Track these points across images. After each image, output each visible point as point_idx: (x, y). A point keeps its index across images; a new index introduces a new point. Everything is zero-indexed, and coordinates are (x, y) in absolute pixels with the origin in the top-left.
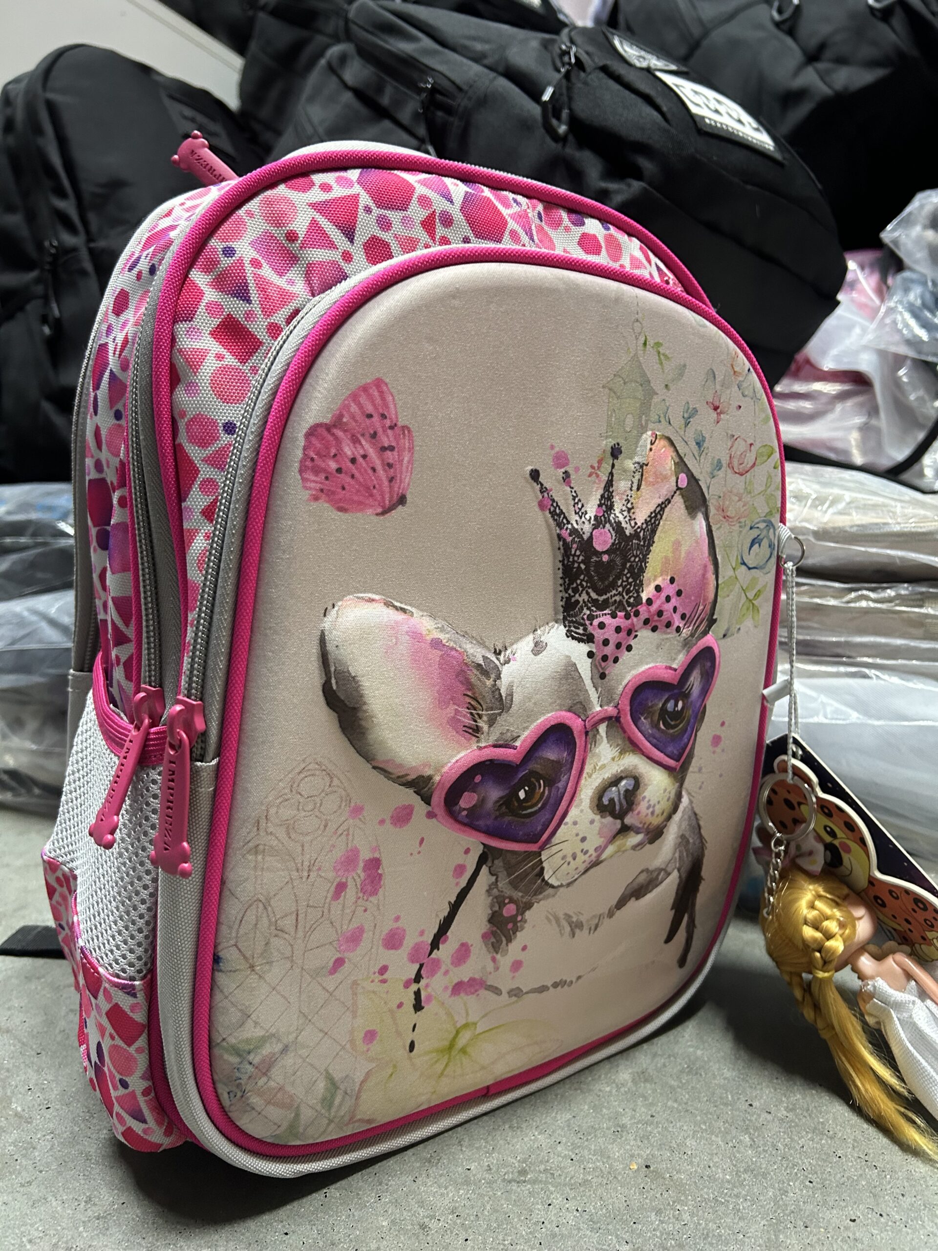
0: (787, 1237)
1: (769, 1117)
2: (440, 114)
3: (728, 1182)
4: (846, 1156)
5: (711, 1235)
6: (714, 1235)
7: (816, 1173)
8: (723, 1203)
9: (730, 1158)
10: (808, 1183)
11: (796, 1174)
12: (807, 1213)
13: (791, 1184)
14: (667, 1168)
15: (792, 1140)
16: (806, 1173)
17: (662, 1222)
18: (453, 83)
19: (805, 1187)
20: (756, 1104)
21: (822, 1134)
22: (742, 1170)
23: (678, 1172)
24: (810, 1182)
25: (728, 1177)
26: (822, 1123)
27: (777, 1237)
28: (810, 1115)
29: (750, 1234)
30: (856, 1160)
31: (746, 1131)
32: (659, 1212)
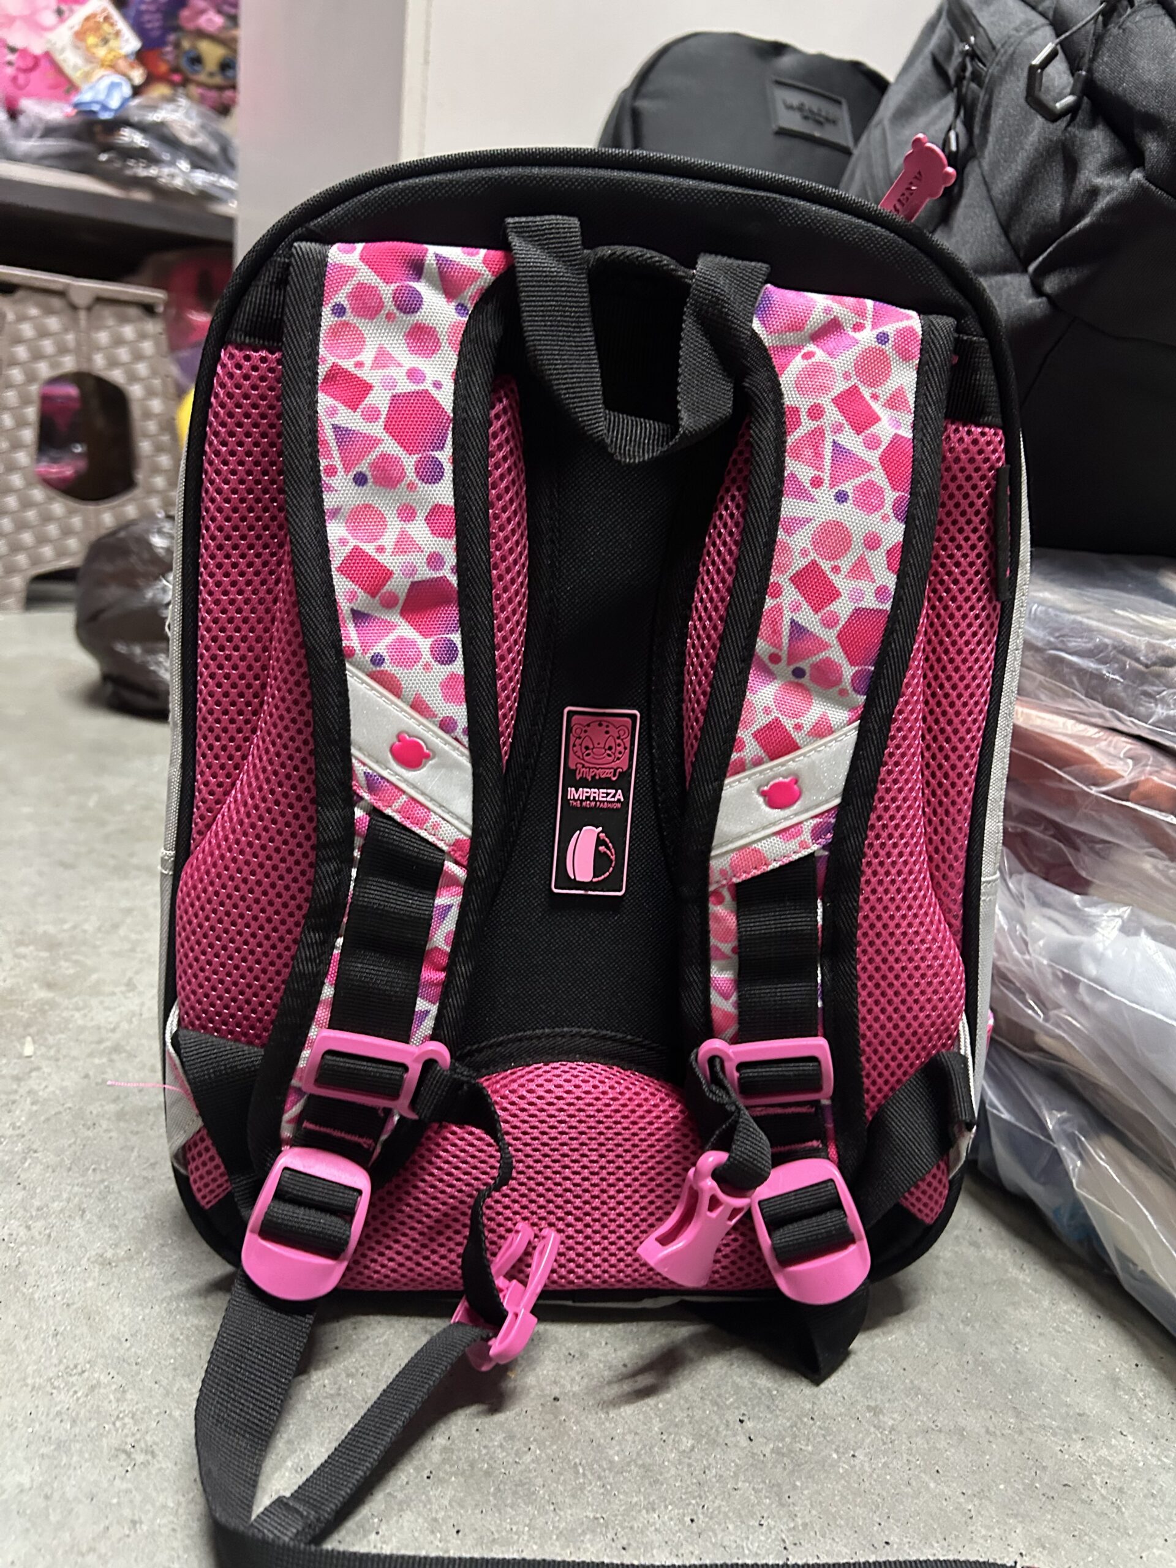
0: (591, 1541)
1: (744, 1442)
2: (973, 86)
3: (611, 1462)
4: (770, 1529)
5: (527, 1486)
6: (529, 1489)
7: (711, 1518)
8: (577, 1472)
9: (644, 1446)
10: (687, 1519)
11: (689, 1504)
12: (645, 1540)
13: (670, 1507)
14: (572, 1412)
15: (736, 1475)
16: (700, 1510)
17: (501, 1446)
18: (990, 42)
19: (681, 1521)
20: (749, 1424)
21: (779, 1495)
22: (640, 1462)
23: (577, 1422)
24: (692, 1521)
25: (616, 1458)
26: (795, 1487)
27: (584, 1533)
28: (793, 1471)
29: (562, 1513)
30: (776, 1539)
31: (698, 1437)
32: (511, 1437)
